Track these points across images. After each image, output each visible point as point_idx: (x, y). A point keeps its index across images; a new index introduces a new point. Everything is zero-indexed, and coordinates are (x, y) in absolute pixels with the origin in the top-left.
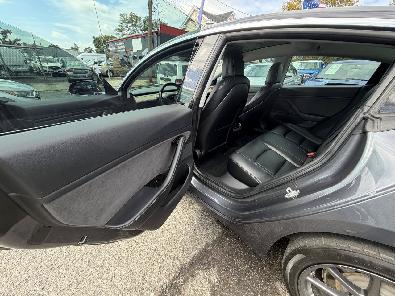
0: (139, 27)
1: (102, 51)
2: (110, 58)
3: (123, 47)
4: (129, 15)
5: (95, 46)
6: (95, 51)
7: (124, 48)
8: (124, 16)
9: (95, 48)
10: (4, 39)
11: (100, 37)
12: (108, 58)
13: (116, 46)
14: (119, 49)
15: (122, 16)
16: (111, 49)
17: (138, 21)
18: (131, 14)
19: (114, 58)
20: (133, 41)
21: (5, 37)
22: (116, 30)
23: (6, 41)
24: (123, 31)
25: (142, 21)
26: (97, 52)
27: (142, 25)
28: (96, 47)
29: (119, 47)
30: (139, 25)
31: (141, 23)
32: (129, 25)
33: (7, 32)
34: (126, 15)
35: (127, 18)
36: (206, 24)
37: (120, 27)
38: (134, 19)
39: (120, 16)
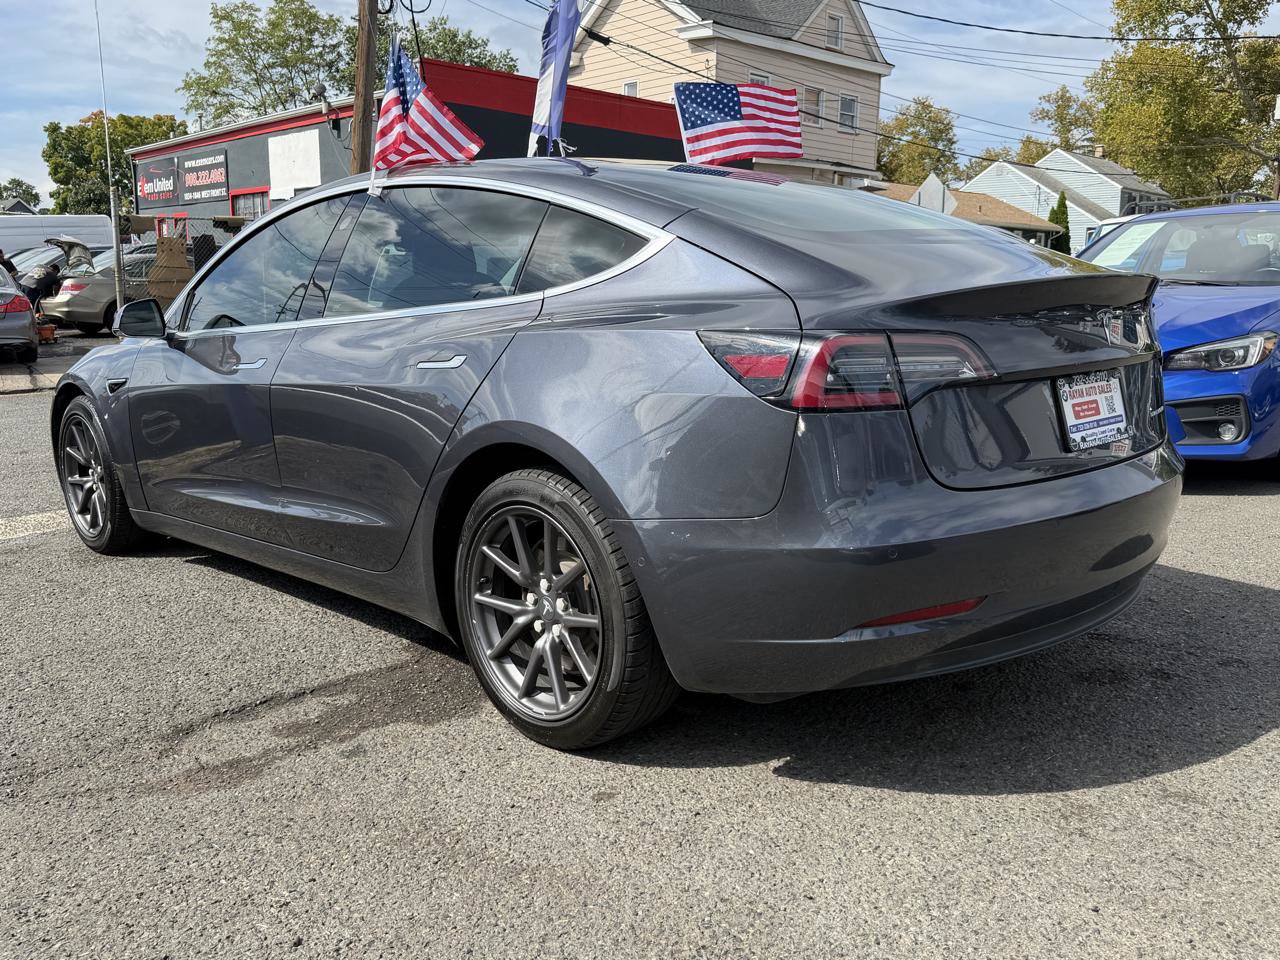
0: (318, 65)
1: (90, 201)
2: (134, 237)
3: (218, 176)
4: (265, 10)
5: (54, 172)
6: (49, 203)
7: (222, 179)
8: (235, 15)
9: (53, 186)
11: (89, 125)
12: (124, 235)
13: (177, 175)
14: (193, 189)
15: (221, 16)
16: (146, 188)
17: (316, 36)
19: (160, 235)
20: (276, 144)
22: (188, 86)
24: (227, 91)
25: (340, 37)
26: (63, 208)
27: (339, 55)
28: (56, 181)
29: (190, 180)
30: (321, 55)
31: (335, 46)
32: (265, 58)
34: (250, 7)
35: (256, 25)
36: (691, 41)
37: (212, 69)
38: (296, 25)
39: (210, 18)
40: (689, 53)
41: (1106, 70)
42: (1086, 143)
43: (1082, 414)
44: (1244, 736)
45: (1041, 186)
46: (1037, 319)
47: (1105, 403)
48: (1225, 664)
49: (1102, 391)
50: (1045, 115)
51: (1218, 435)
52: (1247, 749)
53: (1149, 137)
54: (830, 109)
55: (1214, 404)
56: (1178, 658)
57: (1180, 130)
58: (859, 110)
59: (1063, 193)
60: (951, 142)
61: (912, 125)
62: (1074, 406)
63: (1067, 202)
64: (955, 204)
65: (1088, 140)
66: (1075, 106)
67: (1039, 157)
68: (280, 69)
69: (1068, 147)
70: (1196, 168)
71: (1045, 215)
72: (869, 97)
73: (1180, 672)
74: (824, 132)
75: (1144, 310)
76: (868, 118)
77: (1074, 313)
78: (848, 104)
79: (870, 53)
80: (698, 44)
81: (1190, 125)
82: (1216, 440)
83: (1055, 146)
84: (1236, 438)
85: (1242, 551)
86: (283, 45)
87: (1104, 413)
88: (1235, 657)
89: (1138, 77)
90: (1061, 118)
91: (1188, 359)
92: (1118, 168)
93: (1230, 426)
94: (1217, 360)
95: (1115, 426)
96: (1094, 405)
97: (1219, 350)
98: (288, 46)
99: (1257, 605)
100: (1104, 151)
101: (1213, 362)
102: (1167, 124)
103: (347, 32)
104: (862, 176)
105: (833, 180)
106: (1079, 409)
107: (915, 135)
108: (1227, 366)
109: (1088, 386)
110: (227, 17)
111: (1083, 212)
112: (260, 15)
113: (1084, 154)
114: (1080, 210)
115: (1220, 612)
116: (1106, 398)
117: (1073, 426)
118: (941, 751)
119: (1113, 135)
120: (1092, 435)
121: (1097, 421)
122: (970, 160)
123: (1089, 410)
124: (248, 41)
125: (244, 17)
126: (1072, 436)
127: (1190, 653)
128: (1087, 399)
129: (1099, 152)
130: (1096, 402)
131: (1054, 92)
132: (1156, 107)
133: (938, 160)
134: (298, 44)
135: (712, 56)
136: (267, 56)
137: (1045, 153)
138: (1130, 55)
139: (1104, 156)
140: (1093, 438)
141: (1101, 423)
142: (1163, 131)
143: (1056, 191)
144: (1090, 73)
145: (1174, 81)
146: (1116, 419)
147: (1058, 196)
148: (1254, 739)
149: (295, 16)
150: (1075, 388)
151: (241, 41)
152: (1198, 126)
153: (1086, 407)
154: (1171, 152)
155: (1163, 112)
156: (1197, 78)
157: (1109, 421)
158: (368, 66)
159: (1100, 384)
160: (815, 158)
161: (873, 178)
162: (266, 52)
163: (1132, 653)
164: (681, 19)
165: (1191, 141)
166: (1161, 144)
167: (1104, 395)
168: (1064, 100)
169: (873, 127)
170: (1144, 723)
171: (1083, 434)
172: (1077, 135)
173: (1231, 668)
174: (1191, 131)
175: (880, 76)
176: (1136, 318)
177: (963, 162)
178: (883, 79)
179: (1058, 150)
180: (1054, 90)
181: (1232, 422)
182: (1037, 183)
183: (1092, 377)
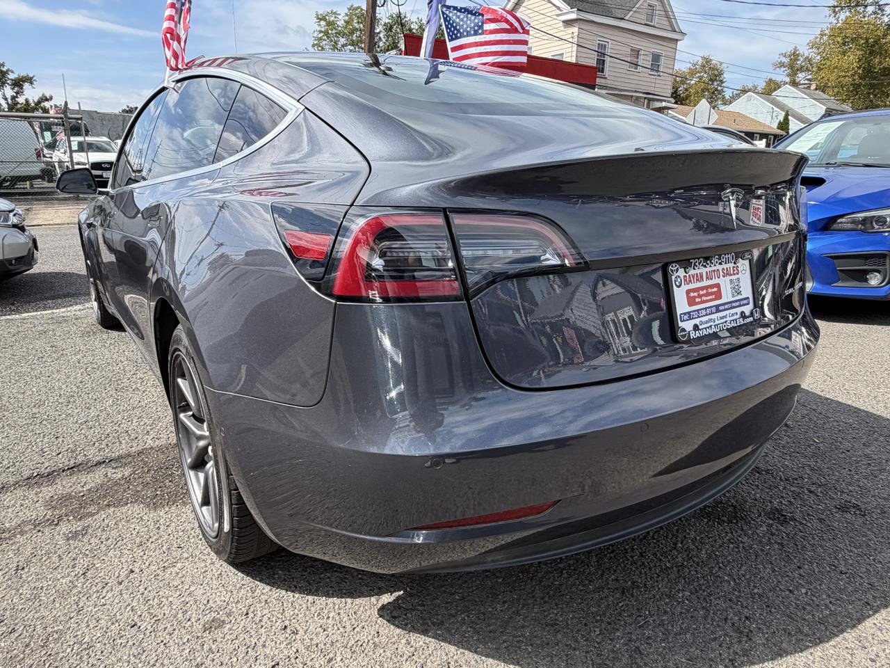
4: (343, 14)
8: (327, 18)
10: (13, 98)
15: (321, 18)
18: (349, 9)
21: (17, 93)
23: (18, 103)
33: (24, 81)
34: (335, 13)
35: (338, 23)
36: (564, 22)
37: (316, 48)
38: (358, 22)
39: (315, 20)
40: (562, 29)
41: (822, 35)
42: (806, 82)
43: (697, 300)
44: (849, 616)
45: (774, 107)
46: (673, 199)
47: (729, 286)
48: (843, 508)
49: (727, 274)
50: (782, 65)
51: (866, 280)
52: (850, 636)
53: (846, 76)
54: (645, 60)
55: (866, 257)
56: (797, 496)
57: (868, 72)
58: (662, 61)
59: (787, 112)
60: (722, 82)
61: (699, 72)
62: (688, 292)
63: (790, 117)
64: (717, 117)
65: (808, 80)
66: (802, 59)
67: (775, 90)
68: (349, 47)
69: (794, 84)
70: (875, 96)
71: (775, 125)
72: (670, 54)
73: (798, 516)
74: (641, 75)
75: (789, 190)
76: (668, 66)
77: (713, 192)
78: (656, 58)
79: (672, 26)
80: (568, 23)
81: (875, 68)
82: (864, 284)
83: (785, 83)
84: (881, 283)
85: (875, 380)
86: (352, 32)
87: (727, 296)
88: (853, 501)
89: (843, 38)
90: (791, 67)
91: (848, 223)
92: (825, 96)
93: (876, 274)
94: (872, 223)
95: (739, 310)
96: (715, 289)
97: (874, 217)
98: (354, 33)
99: (882, 439)
100: (817, 86)
101: (868, 225)
102: (859, 68)
103: (384, 25)
104: (661, 101)
105: (644, 103)
106: (696, 294)
107: (701, 78)
108: (879, 228)
109: (709, 269)
110: (323, 19)
111: (799, 123)
112: (340, 17)
113: (804, 88)
114: (797, 121)
115: (847, 445)
116: (731, 281)
117: (685, 314)
118: (542, 598)
119: (823, 75)
120: (707, 322)
121: (717, 307)
122: (733, 93)
123: (708, 294)
124: (334, 32)
125: (332, 19)
126: (681, 324)
127: (811, 492)
128: (705, 283)
129: (813, 87)
130: (718, 286)
131: (789, 51)
132: (853, 58)
133: (713, 93)
134: (358, 33)
135: (575, 30)
136: (344, 39)
137: (779, 87)
138: (839, 25)
139: (816, 89)
140: (709, 324)
141: (721, 308)
142: (856, 73)
143: (783, 111)
144: (812, 38)
145: (867, 40)
146: (742, 302)
147: (784, 113)
148: (860, 621)
149: (358, 17)
150: (692, 272)
151: (330, 32)
152: (880, 69)
153: (705, 292)
154: (859, 85)
155: (857, 60)
156: (883, 39)
157: (731, 305)
158: (370, 39)
159: (725, 266)
160: (634, 90)
161: (669, 102)
162: (343, 38)
163: (757, 486)
164: (559, 8)
165: (875, 78)
166: (854, 80)
167: (728, 278)
168: (795, 55)
169: (670, 71)
170: (749, 581)
171: (697, 321)
172: (801, 77)
173: (848, 516)
174: (875, 72)
175: (677, 40)
176: (779, 198)
177: (728, 94)
178: (678, 42)
179: (787, 85)
180: (790, 49)
181: (878, 271)
182: (772, 106)
183: (715, 260)
